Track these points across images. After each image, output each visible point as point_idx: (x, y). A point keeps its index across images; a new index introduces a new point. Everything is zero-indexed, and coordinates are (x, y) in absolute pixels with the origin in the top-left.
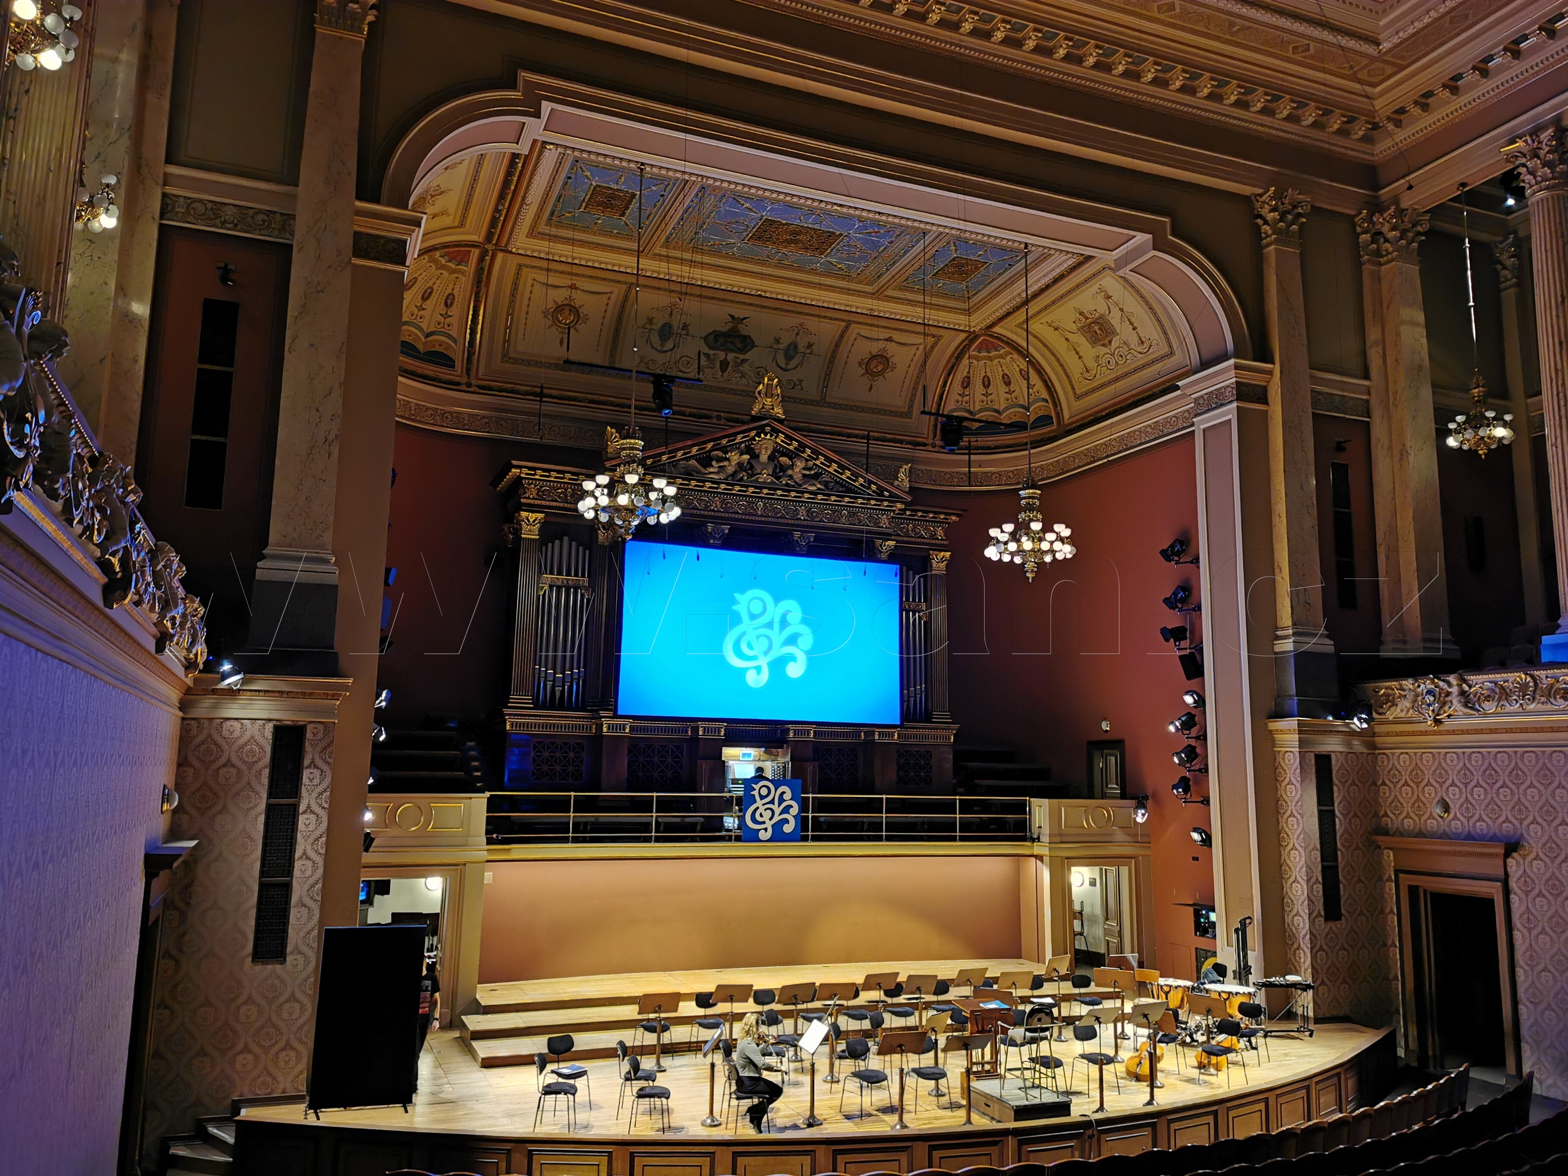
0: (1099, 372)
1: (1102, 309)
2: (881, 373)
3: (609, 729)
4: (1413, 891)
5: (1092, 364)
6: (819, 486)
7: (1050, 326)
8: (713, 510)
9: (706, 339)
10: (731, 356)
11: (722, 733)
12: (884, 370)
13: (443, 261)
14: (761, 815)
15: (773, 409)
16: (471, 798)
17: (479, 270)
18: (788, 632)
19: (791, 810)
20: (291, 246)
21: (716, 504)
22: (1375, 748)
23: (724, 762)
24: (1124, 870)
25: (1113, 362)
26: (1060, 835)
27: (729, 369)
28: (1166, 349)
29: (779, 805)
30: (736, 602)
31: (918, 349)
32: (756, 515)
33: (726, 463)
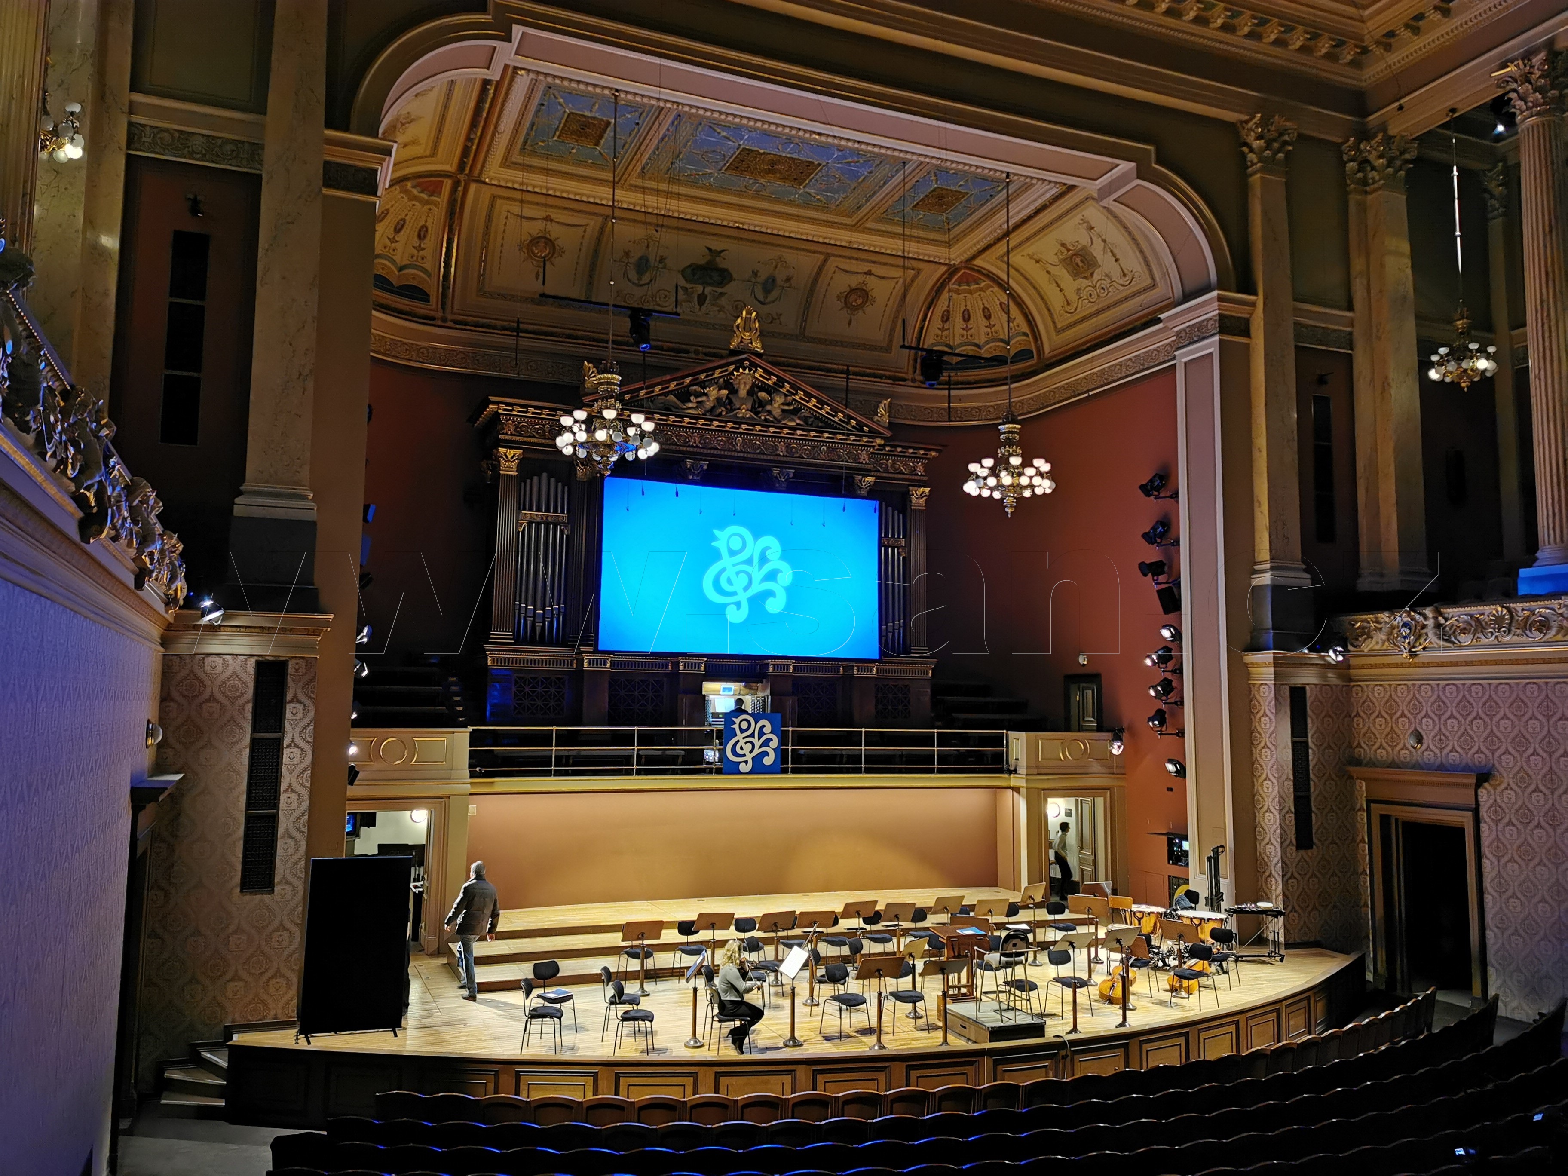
0: (1080, 305)
1: (1085, 240)
2: (860, 307)
3: (589, 664)
4: (1385, 820)
5: (1072, 297)
6: (798, 421)
7: (1031, 258)
8: (692, 446)
9: (683, 272)
10: (708, 290)
11: (703, 668)
12: (863, 303)
13: (415, 191)
14: (742, 748)
15: (751, 343)
16: (453, 732)
17: (452, 202)
18: (767, 568)
19: (771, 744)
20: (260, 176)
21: (695, 440)
22: (1351, 680)
23: (704, 696)
24: (1100, 801)
25: (1095, 295)
26: (1037, 767)
27: (707, 302)
28: (1149, 281)
29: (759, 739)
30: (715, 538)
31: (897, 283)
32: (736, 451)
33: (704, 398)
